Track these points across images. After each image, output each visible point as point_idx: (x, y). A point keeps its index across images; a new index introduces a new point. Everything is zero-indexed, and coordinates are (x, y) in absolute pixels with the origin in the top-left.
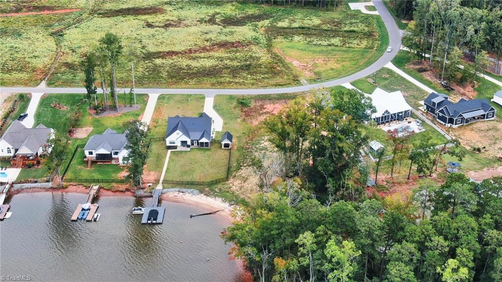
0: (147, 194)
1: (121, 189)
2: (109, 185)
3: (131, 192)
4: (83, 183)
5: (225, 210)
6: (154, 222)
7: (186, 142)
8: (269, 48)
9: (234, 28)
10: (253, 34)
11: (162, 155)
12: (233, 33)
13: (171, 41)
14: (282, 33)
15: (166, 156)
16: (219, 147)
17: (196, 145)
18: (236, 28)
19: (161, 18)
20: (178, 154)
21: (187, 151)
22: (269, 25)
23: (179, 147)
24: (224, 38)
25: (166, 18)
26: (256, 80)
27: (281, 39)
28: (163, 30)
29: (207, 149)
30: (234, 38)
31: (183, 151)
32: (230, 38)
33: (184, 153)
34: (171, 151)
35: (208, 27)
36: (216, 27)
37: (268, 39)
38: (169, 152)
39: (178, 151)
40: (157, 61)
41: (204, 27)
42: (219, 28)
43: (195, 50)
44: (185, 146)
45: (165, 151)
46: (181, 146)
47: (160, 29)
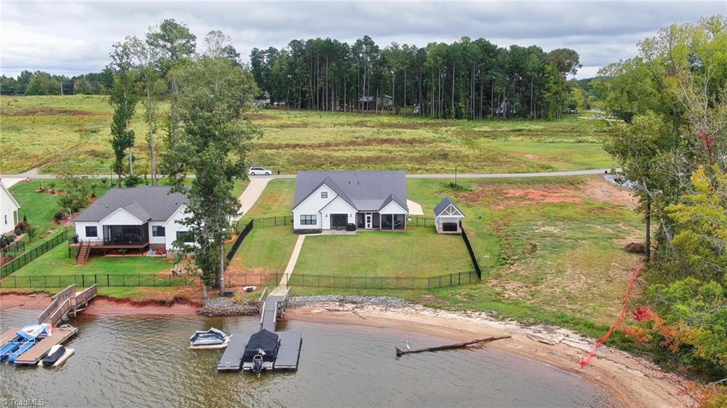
0: (241, 308)
1: (160, 297)
2: (126, 291)
3: (192, 304)
4: (48, 290)
5: (514, 337)
6: (268, 365)
7: (345, 217)
8: (472, 145)
9: (401, 130)
10: (435, 135)
11: (284, 242)
12: (400, 133)
13: (291, 137)
14: (486, 135)
15: (294, 243)
16: (429, 232)
17: (371, 227)
18: (404, 130)
19: (273, 122)
20: (325, 240)
21: (349, 235)
22: (459, 130)
23: (327, 231)
24: (385, 137)
25: (281, 122)
26: (468, 166)
27: (488, 139)
28: (277, 130)
29: (401, 233)
30: (404, 137)
31: (337, 236)
32: (397, 137)
33: (341, 238)
34: (306, 236)
35: (354, 128)
36: (369, 129)
37: (463, 139)
38: (302, 237)
39: (325, 236)
40: (267, 151)
41: (348, 128)
42: (375, 129)
43: (338, 144)
44: (341, 229)
45: (290, 237)
46: (331, 229)
47: (272, 129)
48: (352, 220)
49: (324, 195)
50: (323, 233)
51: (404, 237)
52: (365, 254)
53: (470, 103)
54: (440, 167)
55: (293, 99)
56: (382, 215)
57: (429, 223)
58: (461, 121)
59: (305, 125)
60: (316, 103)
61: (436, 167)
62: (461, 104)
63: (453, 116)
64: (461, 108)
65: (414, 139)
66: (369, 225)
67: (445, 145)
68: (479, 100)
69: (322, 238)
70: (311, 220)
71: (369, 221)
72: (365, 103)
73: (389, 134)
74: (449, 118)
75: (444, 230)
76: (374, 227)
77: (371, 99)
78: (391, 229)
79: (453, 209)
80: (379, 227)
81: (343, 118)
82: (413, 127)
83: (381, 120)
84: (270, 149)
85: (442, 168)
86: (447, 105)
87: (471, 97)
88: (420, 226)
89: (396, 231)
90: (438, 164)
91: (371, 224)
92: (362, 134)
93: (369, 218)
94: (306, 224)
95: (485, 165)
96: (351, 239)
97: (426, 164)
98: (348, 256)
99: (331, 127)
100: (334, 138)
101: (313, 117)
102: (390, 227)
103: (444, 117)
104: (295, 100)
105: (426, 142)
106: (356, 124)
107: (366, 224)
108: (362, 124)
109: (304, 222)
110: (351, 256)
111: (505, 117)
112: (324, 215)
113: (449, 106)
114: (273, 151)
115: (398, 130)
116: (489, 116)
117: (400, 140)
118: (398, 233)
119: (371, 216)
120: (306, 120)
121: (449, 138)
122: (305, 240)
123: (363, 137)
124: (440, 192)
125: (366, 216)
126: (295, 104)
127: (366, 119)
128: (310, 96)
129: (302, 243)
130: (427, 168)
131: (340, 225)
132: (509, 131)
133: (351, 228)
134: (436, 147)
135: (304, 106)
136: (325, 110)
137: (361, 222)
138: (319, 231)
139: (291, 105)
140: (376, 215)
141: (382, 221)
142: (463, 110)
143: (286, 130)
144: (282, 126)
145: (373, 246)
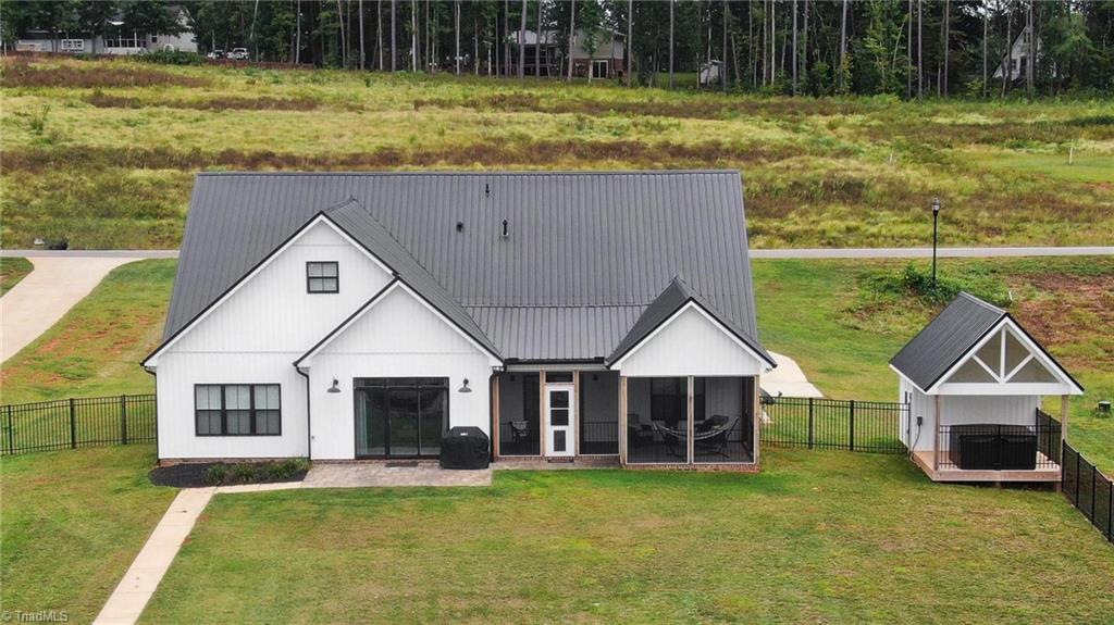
7: (432, 393)
8: (942, 165)
9: (664, 121)
10: (789, 134)
11: (82, 530)
12: (660, 129)
13: (247, 133)
14: (985, 134)
15: (134, 535)
16: (883, 474)
17: (571, 447)
18: (673, 120)
19: (189, 94)
20: (320, 518)
21: (452, 491)
22: (875, 123)
23: (339, 471)
24: (606, 138)
25: (217, 93)
26: (957, 223)
27: (995, 150)
28: (197, 113)
29: (738, 479)
30: (676, 138)
31: (387, 492)
32: (652, 140)
33: (407, 504)
34: (217, 498)
35: (488, 114)
36: (548, 116)
37: (899, 147)
38: (192, 502)
39: (324, 492)
40: (141, 174)
41: (470, 113)
42: (568, 117)
43: (428, 155)
44: (412, 460)
45: (126, 502)
46: (359, 457)
47: (179, 112)
48: (470, 411)
49: (322, 279)
50: (315, 481)
51: (757, 502)
52: (541, 594)
53: (903, 41)
54: (842, 225)
55: (274, 31)
56: (633, 381)
57: (869, 428)
58: (876, 100)
59: (309, 104)
60: (355, 44)
61: (823, 225)
62: (871, 44)
63: (845, 86)
64: (872, 56)
65: (717, 144)
66: (560, 438)
67: (840, 163)
68: (937, 29)
69: (302, 506)
70: (253, 412)
71: (560, 418)
72: (530, 50)
73: (619, 131)
74: (831, 94)
75: (965, 464)
76: (584, 447)
77: (548, 38)
78: (683, 458)
79: (1016, 351)
80: (613, 447)
81: (450, 89)
82: (708, 113)
83: (589, 96)
84: (154, 167)
85: (849, 230)
86: (823, 47)
87: (908, 17)
88: (827, 445)
89: (709, 466)
90: (831, 220)
91: (571, 431)
92: (521, 129)
93: (559, 399)
94: (224, 432)
95: (1025, 220)
96: (465, 509)
97: (781, 216)
98: (443, 604)
99: (402, 109)
100: (412, 139)
101: (338, 85)
102: (674, 449)
103: (812, 89)
104: (281, 34)
105: (762, 154)
106: (497, 103)
107: (548, 431)
108: (519, 104)
109: (214, 421)
110: (464, 604)
111: (1031, 88)
112: (319, 385)
113: (830, 54)
114: (164, 174)
115: (652, 119)
116: (976, 83)
117: (665, 146)
118: (717, 479)
119: (571, 389)
120: (312, 90)
121: (846, 143)
122: (205, 517)
123: (522, 138)
124: (868, 309)
125: (547, 390)
126: (282, 47)
127: (535, 92)
128: (335, 19)
129: (185, 531)
130: (789, 227)
131: (405, 442)
132: (1068, 124)
133: (466, 451)
134: (803, 169)
135: (312, 57)
136: (388, 68)
137: (521, 425)
138: (292, 469)
139: (269, 53)
140: (599, 382)
141: (632, 417)
142: (880, 64)
143: (232, 116)
144: (219, 105)
145: (585, 546)
